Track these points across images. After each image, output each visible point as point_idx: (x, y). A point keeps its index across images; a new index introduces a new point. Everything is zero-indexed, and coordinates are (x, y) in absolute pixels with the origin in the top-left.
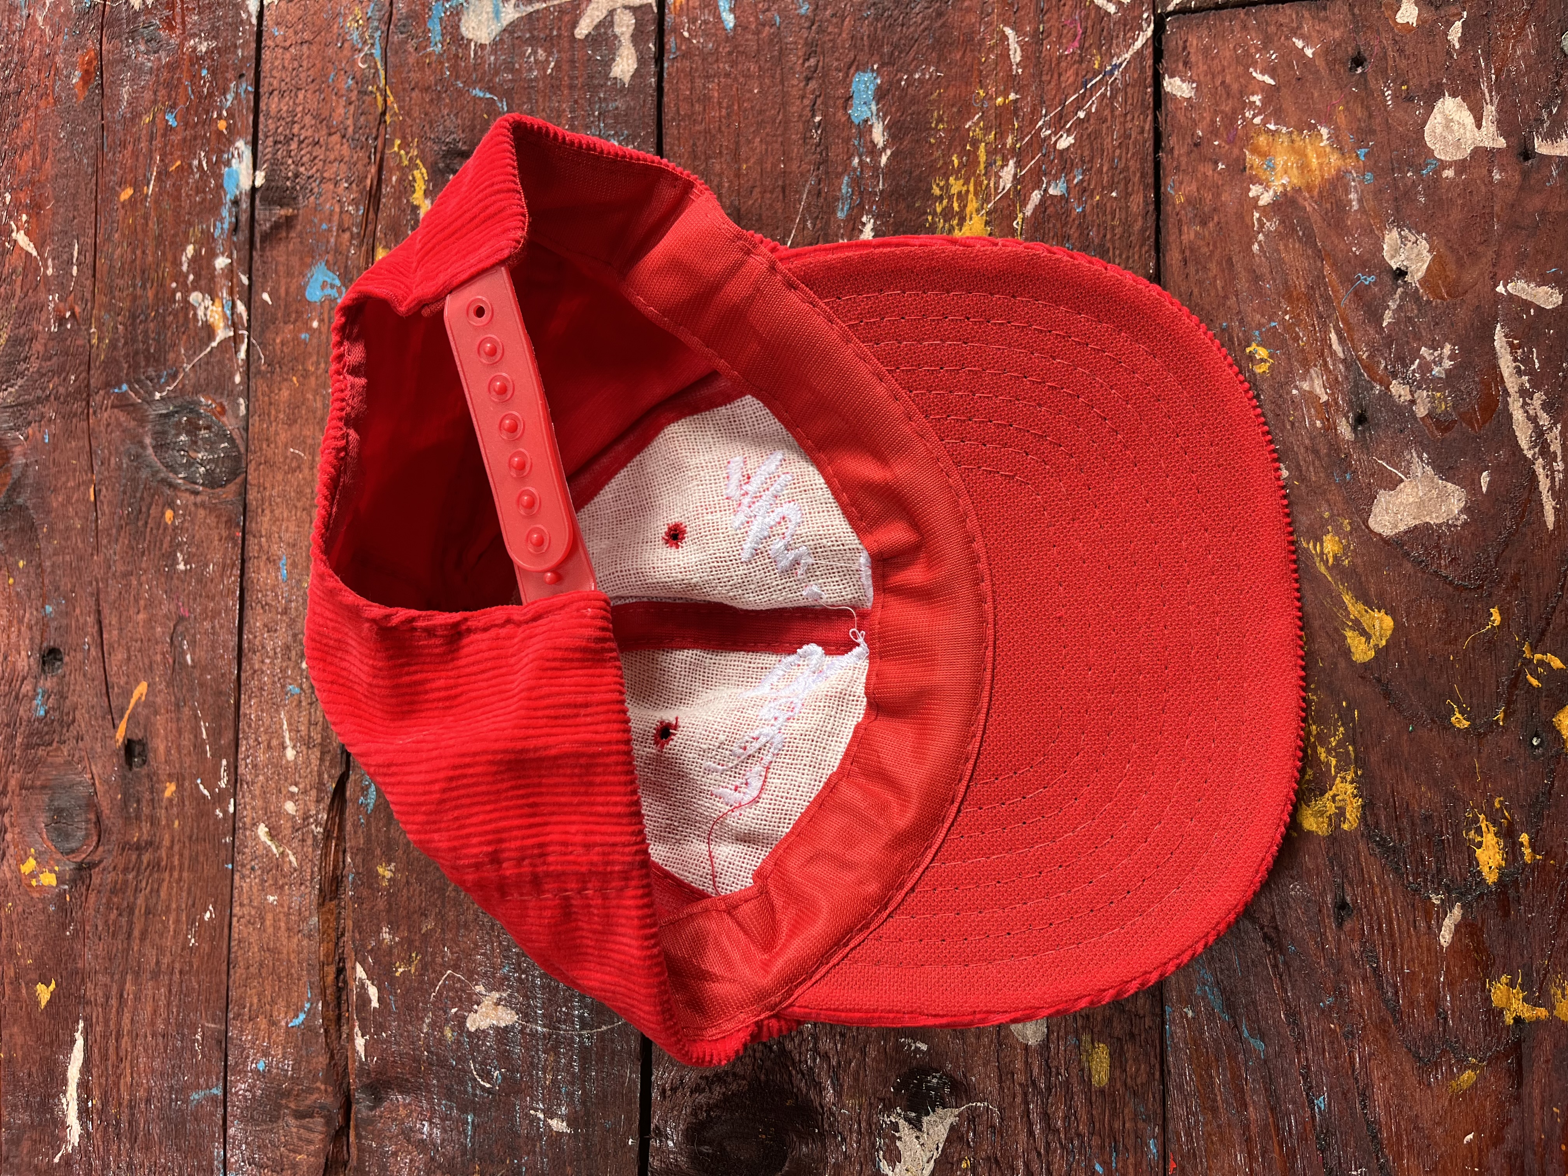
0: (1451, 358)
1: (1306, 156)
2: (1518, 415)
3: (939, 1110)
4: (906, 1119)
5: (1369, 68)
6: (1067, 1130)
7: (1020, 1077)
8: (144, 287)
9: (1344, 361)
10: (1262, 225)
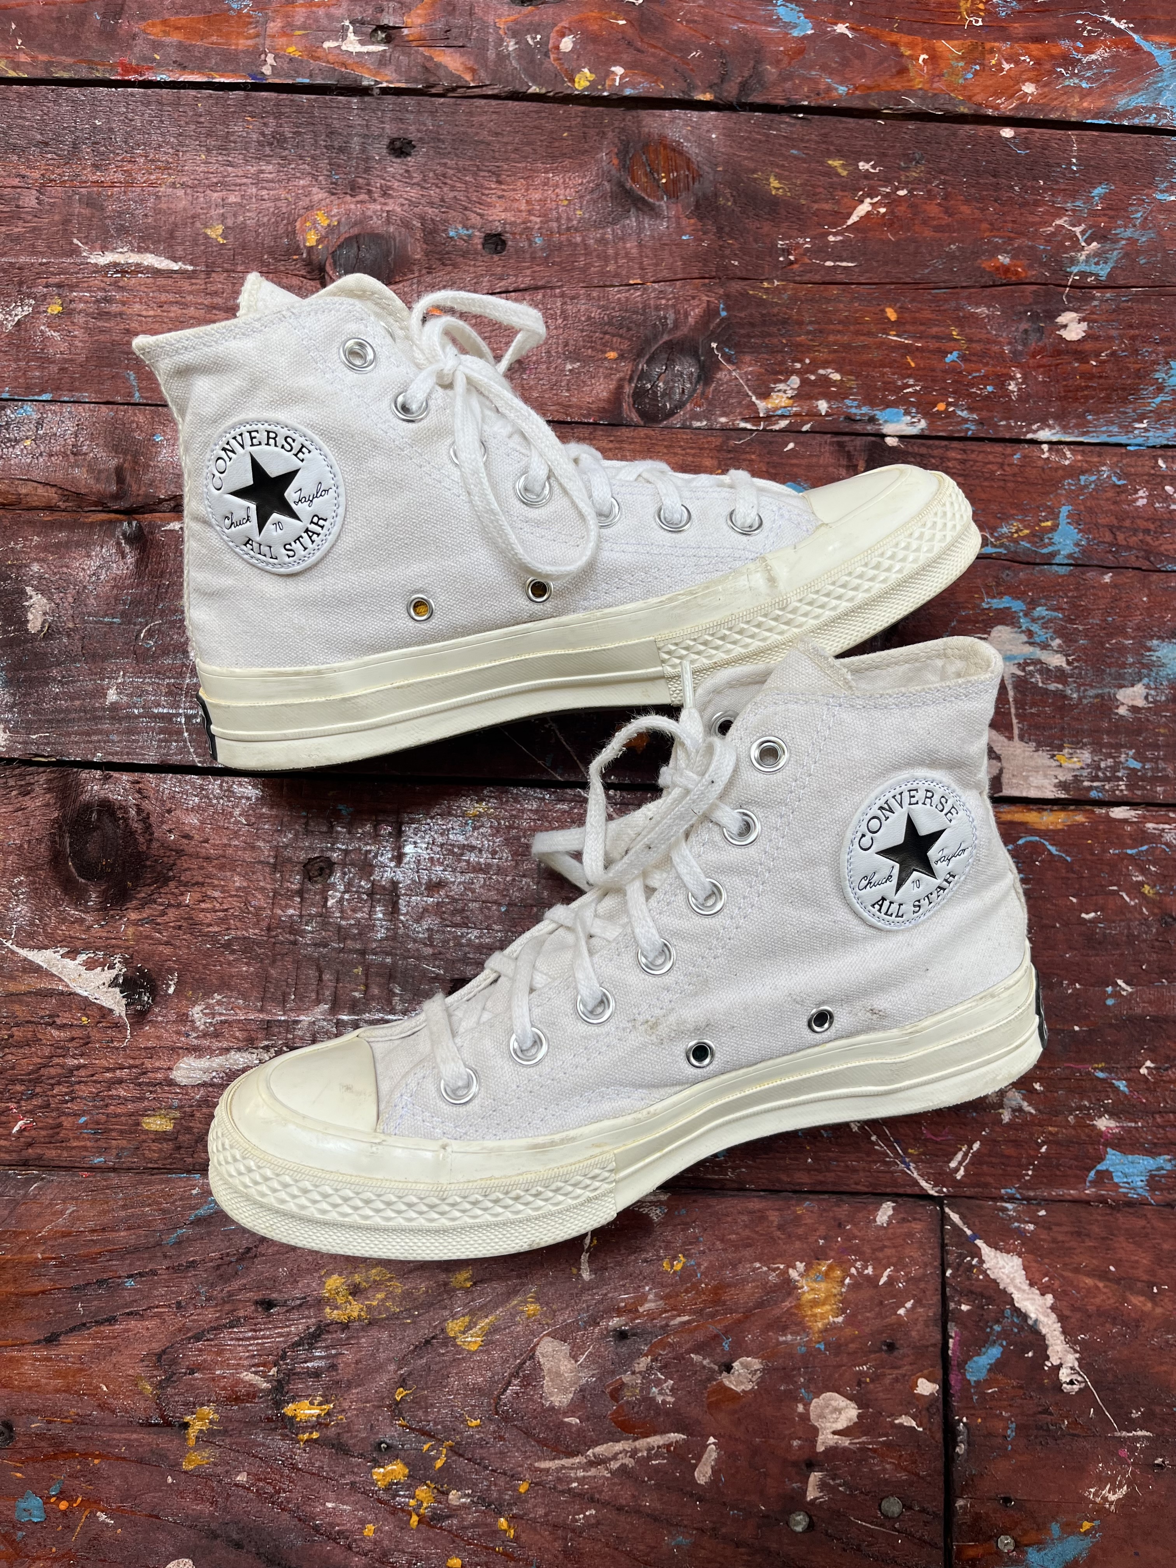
0: (664, 1401)
1: (824, 1304)
2: (618, 1447)
3: (124, 1001)
4: (117, 976)
5: (884, 1355)
6: (111, 1097)
7: (148, 1064)
8: (809, 333)
9: (667, 1325)
10: (774, 1270)
